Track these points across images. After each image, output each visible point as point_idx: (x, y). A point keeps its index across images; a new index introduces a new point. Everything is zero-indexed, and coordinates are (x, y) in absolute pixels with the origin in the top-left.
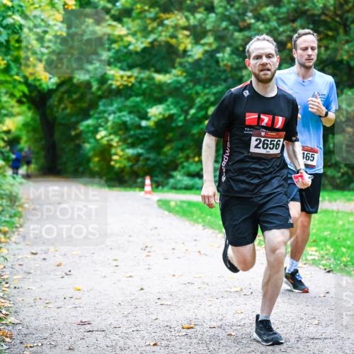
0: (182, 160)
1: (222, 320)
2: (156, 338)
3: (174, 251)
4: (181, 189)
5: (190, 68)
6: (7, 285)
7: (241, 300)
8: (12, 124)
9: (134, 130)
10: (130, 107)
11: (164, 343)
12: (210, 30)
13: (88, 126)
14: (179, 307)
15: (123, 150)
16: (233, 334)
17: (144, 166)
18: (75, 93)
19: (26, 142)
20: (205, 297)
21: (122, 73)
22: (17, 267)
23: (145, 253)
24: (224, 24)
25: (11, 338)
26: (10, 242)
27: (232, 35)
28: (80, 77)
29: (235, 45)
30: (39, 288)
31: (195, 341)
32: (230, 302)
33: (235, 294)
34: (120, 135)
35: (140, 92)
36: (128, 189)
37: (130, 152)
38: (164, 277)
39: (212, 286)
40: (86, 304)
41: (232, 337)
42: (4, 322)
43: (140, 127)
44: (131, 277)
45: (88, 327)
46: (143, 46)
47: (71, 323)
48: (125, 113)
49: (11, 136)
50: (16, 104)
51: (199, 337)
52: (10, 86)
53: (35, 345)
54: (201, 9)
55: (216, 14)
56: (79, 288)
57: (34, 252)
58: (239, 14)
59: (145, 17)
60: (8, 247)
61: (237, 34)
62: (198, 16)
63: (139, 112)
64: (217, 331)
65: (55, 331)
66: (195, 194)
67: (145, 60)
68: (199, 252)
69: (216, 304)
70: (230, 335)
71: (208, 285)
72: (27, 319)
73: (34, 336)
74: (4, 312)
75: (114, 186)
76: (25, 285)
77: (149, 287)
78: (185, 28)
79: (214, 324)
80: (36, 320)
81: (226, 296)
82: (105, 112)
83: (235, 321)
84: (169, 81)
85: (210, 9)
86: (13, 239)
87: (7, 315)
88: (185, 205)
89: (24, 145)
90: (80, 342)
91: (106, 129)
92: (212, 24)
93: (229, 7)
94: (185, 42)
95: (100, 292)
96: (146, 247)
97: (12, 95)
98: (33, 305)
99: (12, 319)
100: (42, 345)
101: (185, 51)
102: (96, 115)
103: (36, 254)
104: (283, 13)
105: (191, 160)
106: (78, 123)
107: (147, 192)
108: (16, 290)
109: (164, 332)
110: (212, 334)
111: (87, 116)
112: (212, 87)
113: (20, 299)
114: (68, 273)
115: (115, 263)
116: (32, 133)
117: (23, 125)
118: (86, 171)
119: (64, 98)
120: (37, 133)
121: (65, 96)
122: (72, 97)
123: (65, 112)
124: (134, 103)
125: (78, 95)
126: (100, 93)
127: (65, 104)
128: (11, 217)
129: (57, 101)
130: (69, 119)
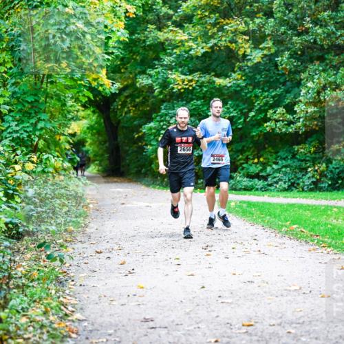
0: (242, 162)
1: (281, 317)
2: (217, 335)
3: (234, 250)
4: (240, 189)
5: (250, 72)
6: (73, 283)
7: (300, 298)
8: (77, 127)
11: (225, 340)
12: (269, 35)
13: (151, 129)
14: (239, 306)
16: (293, 331)
18: (138, 97)
19: (91, 144)
20: (264, 295)
21: (183, 77)
22: (83, 266)
23: (206, 252)
24: (283, 29)
25: (77, 334)
26: (76, 242)
27: (291, 39)
28: (143, 81)
29: (294, 49)
30: (103, 285)
31: (255, 338)
32: (290, 301)
33: (295, 293)
35: (202, 95)
38: (225, 276)
39: (272, 284)
40: (149, 301)
41: (292, 335)
42: (70, 318)
44: (192, 275)
45: (151, 324)
46: (203, 51)
47: (134, 320)
49: (75, 139)
50: (81, 108)
51: (259, 334)
52: (75, 91)
53: (101, 340)
54: (261, 15)
55: (275, 19)
56: (142, 286)
57: (99, 251)
58: (297, 19)
59: (206, 22)
60: (74, 246)
61: (295, 38)
62: (257, 21)
64: (277, 328)
65: (119, 327)
66: (255, 195)
67: (205, 65)
68: (259, 251)
69: (275, 302)
70: (289, 332)
71: (267, 283)
72: (93, 316)
73: (99, 332)
74: (70, 308)
76: (90, 283)
77: (210, 285)
78: (244, 33)
79: (273, 322)
80: (101, 316)
81: (285, 294)
82: (166, 115)
83: (294, 318)
84: (229, 85)
85: (269, 14)
86: (79, 239)
87: (73, 312)
88: (245, 205)
89: (89, 147)
90: (144, 338)
92: (271, 29)
93: (287, 12)
94: (245, 47)
95: (162, 290)
96: (207, 246)
97: (77, 100)
98: (98, 302)
99: (78, 316)
100: (107, 340)
101: (244, 55)
102: (158, 118)
103: (101, 253)
104: (340, 18)
105: (250, 162)
108: (82, 287)
109: (224, 329)
110: (272, 331)
111: (150, 120)
112: (271, 90)
113: (85, 296)
114: (132, 271)
115: (177, 262)
116: (96, 136)
117: (88, 128)
118: (148, 172)
119: (127, 102)
120: (102, 136)
121: (128, 100)
122: (135, 101)
123: (128, 116)
124: (194, 107)
125: (141, 98)
126: (161, 97)
127: (128, 108)
128: (76, 217)
129: (121, 105)
130: (132, 123)
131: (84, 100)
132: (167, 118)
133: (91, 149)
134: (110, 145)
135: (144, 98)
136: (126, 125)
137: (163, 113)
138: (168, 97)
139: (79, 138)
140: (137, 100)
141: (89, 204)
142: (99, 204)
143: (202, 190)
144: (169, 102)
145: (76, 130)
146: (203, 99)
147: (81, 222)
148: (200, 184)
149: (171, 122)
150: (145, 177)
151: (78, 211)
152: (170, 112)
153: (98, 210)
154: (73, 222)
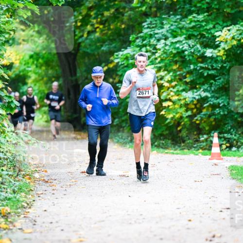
8: (15, 55)
9: (195, 64)
10: (187, 29)
13: (127, 58)
15: (178, 93)
17: (210, 116)
18: (108, 9)
19: (36, 81)
26: (14, 229)
34: (175, 71)
35: (205, 6)
36: (186, 151)
37: (190, 96)
43: (203, 58)
48: (181, 38)
49: (12, 73)
60: (10, 235)
63: (202, 36)
75: (165, 147)
82: (151, 36)
86: (18, 225)
91: (152, 63)
96: (214, 236)
102: (139, 42)
106: (111, 53)
107: (214, 156)
111: (126, 44)
116: (44, 68)
117: (31, 57)
118: (124, 125)
119: (91, 16)
120: (52, 68)
121: (92, 13)
122: (102, 15)
123: (92, 37)
124: (193, 24)
125: (112, 11)
126: (144, 8)
127: (92, 25)
128: (14, 192)
129: (81, 21)
130: (99, 48)
131: (26, 14)
132: (153, 41)
133: (36, 88)
134: (64, 81)
135: (117, 10)
136: (89, 51)
137: (146, 34)
138: (154, 9)
139: (17, 72)
140: (107, 14)
141: (33, 172)
142: (49, 171)
143: (206, 151)
144: (156, 16)
145: (13, 60)
146: (207, 11)
147: (21, 199)
148: (203, 142)
149: (158, 47)
150: (119, 131)
151: (17, 183)
152: (157, 31)
153: (47, 182)
154: (9, 199)
